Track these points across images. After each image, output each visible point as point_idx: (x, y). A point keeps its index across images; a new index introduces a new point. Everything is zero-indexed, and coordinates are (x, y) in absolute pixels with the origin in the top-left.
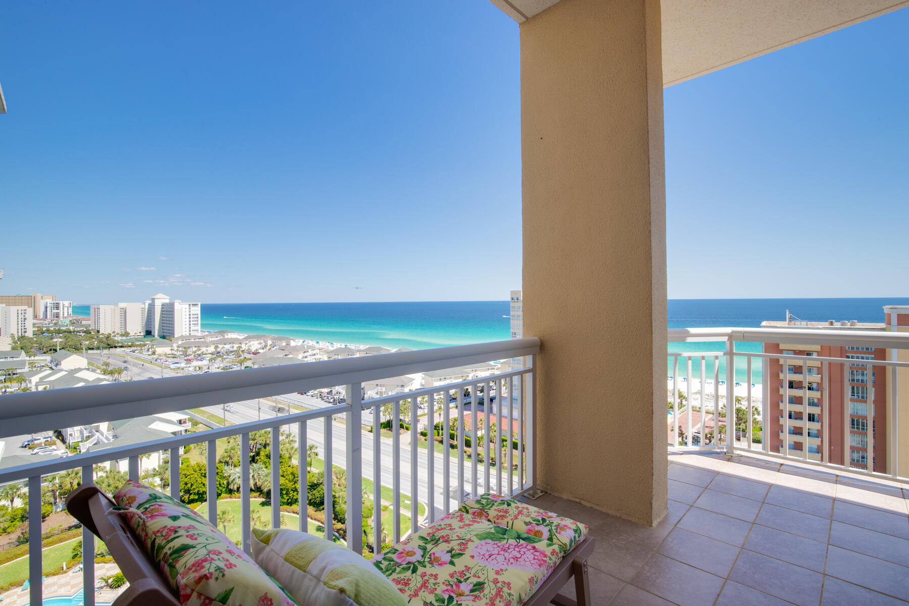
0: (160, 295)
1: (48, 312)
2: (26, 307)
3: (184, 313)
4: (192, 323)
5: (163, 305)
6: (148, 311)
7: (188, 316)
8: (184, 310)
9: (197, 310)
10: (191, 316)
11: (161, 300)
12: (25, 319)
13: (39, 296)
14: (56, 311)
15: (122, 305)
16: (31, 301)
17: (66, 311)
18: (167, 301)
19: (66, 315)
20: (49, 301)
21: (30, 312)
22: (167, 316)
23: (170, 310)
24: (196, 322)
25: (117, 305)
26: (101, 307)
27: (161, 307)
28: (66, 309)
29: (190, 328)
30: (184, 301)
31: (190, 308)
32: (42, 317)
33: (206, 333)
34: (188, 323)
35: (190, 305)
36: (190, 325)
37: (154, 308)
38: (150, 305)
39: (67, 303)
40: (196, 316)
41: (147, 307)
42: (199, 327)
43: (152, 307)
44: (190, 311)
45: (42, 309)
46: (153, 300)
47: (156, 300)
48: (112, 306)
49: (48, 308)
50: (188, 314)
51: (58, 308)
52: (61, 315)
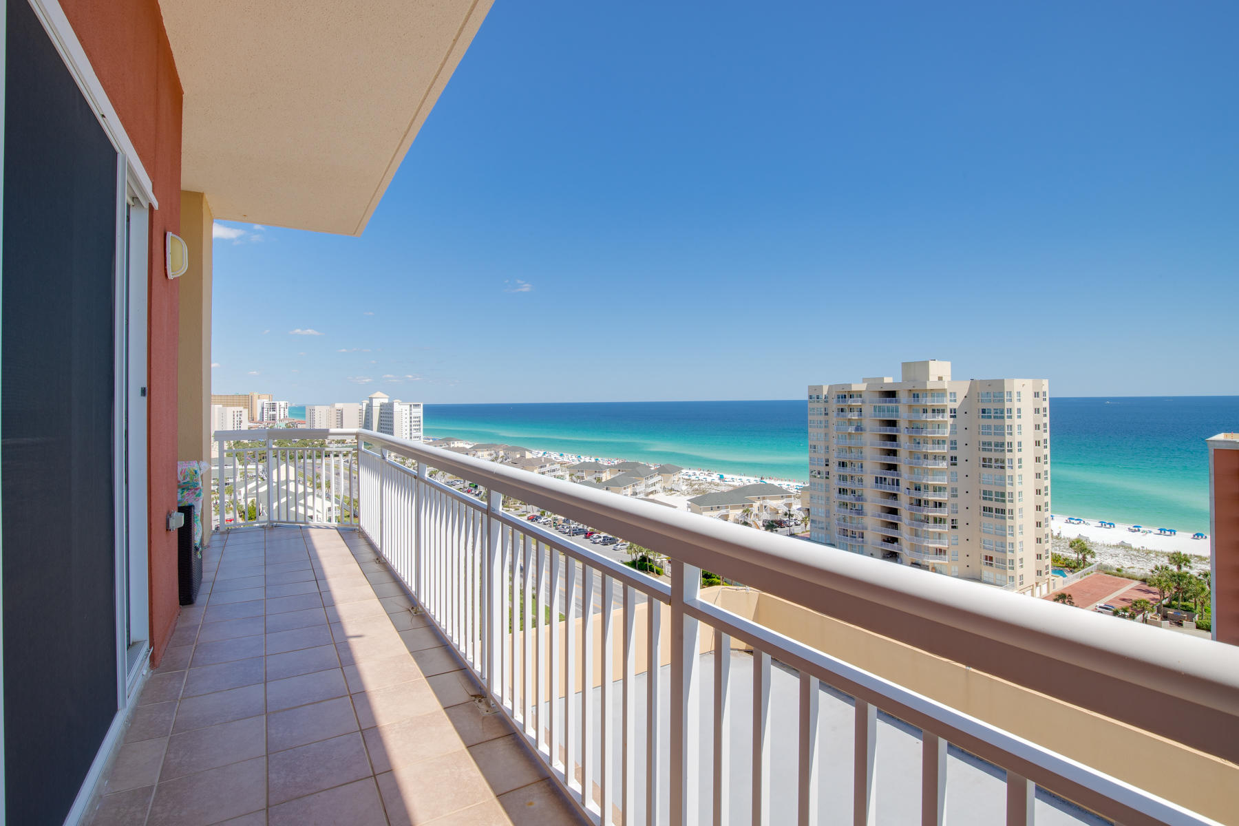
0: (379, 394)
1: (265, 414)
2: (241, 408)
3: (404, 416)
4: (413, 427)
5: (381, 406)
6: (366, 413)
7: (408, 420)
8: (404, 412)
9: (419, 412)
10: (413, 420)
11: (380, 399)
12: (241, 422)
13: (256, 394)
14: (272, 413)
15: (338, 406)
16: (247, 402)
17: (282, 413)
18: (386, 401)
19: (282, 417)
20: (266, 401)
21: (245, 412)
22: (386, 419)
23: (389, 411)
24: (418, 427)
25: (334, 406)
26: (317, 408)
27: (379, 408)
28: (282, 410)
29: (411, 434)
30: (404, 401)
31: (411, 410)
32: (258, 418)
33: (431, 441)
34: (408, 428)
35: (411, 406)
36: (411, 430)
37: (372, 410)
38: (367, 405)
39: (283, 404)
40: (418, 419)
41: (364, 409)
42: (421, 434)
43: (370, 407)
44: (411, 414)
45: (259, 410)
46: (371, 399)
47: (374, 399)
48: (328, 407)
49: (265, 410)
50: (408, 416)
51: (274, 409)
52: (278, 418)
